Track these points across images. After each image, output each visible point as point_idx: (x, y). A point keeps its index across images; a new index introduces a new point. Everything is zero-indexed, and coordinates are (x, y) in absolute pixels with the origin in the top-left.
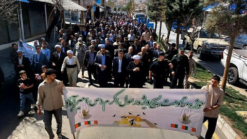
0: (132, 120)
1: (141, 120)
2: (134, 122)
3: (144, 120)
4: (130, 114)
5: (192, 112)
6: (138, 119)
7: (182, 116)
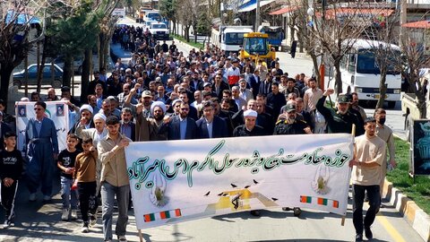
0: (237, 199)
1: (251, 195)
2: (240, 200)
3: (256, 195)
4: (234, 186)
5: (332, 173)
6: (246, 194)
7: (316, 182)
